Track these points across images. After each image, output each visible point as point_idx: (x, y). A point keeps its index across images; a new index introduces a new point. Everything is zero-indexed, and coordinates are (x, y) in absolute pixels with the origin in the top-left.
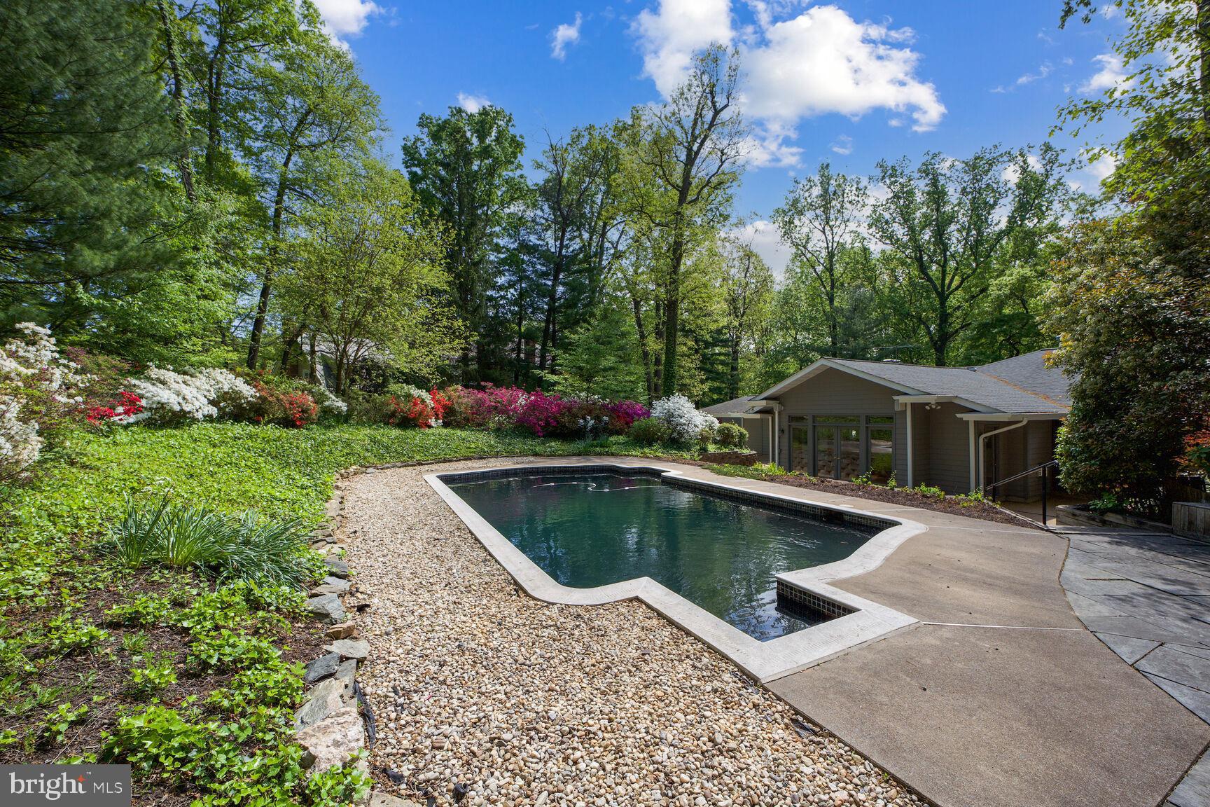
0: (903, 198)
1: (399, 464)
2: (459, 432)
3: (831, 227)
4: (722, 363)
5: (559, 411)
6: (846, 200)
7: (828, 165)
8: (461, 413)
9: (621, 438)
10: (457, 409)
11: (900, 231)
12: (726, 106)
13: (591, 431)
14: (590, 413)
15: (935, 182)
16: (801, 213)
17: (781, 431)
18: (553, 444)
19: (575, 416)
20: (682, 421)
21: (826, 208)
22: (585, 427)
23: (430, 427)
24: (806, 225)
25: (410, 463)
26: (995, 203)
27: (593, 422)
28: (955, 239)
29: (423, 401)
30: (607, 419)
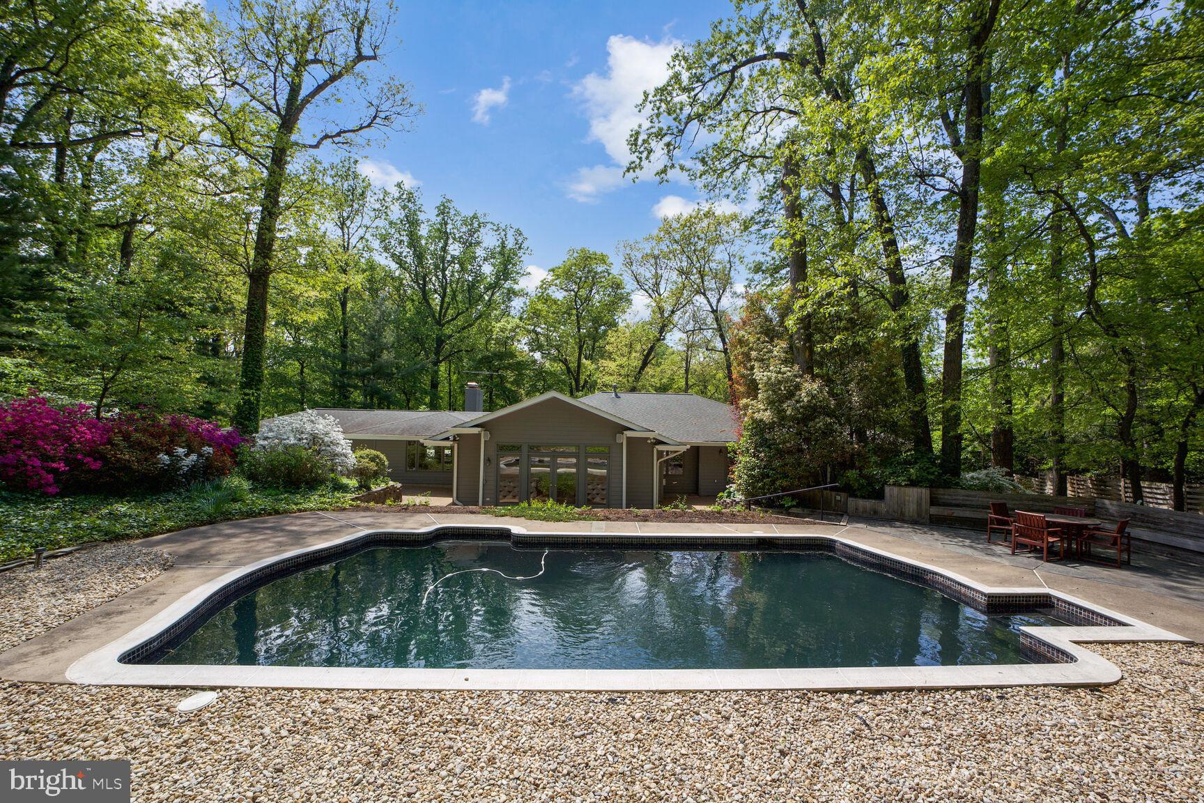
13: (185, 475)
15: (444, 223)
22: (174, 466)
27: (194, 457)
30: (211, 450)
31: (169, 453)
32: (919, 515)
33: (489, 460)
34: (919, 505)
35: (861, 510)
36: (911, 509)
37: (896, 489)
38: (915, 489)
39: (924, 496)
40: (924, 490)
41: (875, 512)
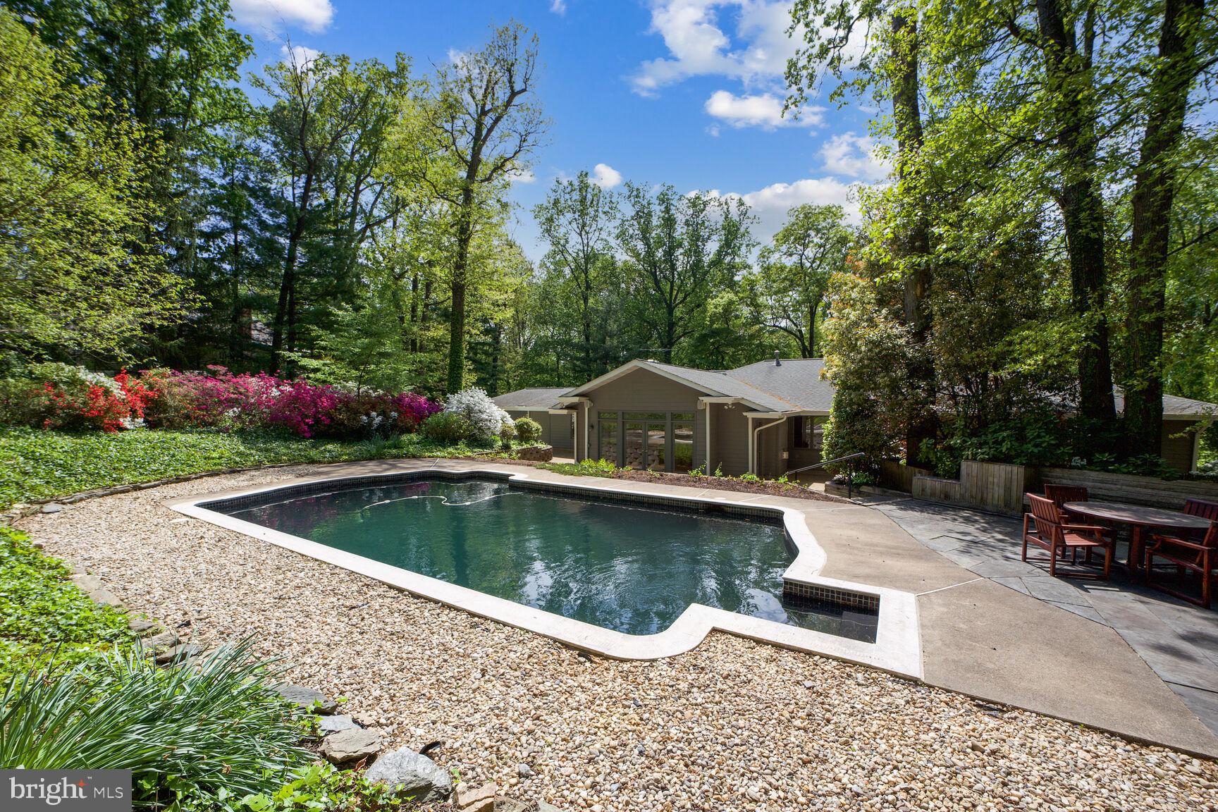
0: (643, 216)
1: (100, 492)
2: (180, 437)
3: (587, 233)
4: (486, 353)
5: (333, 406)
6: (600, 209)
7: (587, 174)
8: (177, 410)
9: (414, 437)
10: (170, 402)
11: (640, 246)
12: (524, 90)
13: (377, 430)
14: (373, 408)
15: (667, 210)
16: (560, 212)
17: (591, 426)
18: (330, 447)
19: (356, 413)
20: (484, 416)
21: (583, 213)
22: (370, 424)
23: (122, 429)
24: (566, 225)
25: (119, 487)
26: (709, 238)
27: (380, 418)
28: (681, 261)
29: (107, 392)
30: (396, 414)
31: (368, 415)
32: (1007, 504)
33: (592, 427)
34: (1008, 489)
35: (928, 491)
36: (996, 494)
37: (975, 466)
38: (1003, 467)
39: (1015, 477)
40: (1015, 469)
41: (947, 496)
